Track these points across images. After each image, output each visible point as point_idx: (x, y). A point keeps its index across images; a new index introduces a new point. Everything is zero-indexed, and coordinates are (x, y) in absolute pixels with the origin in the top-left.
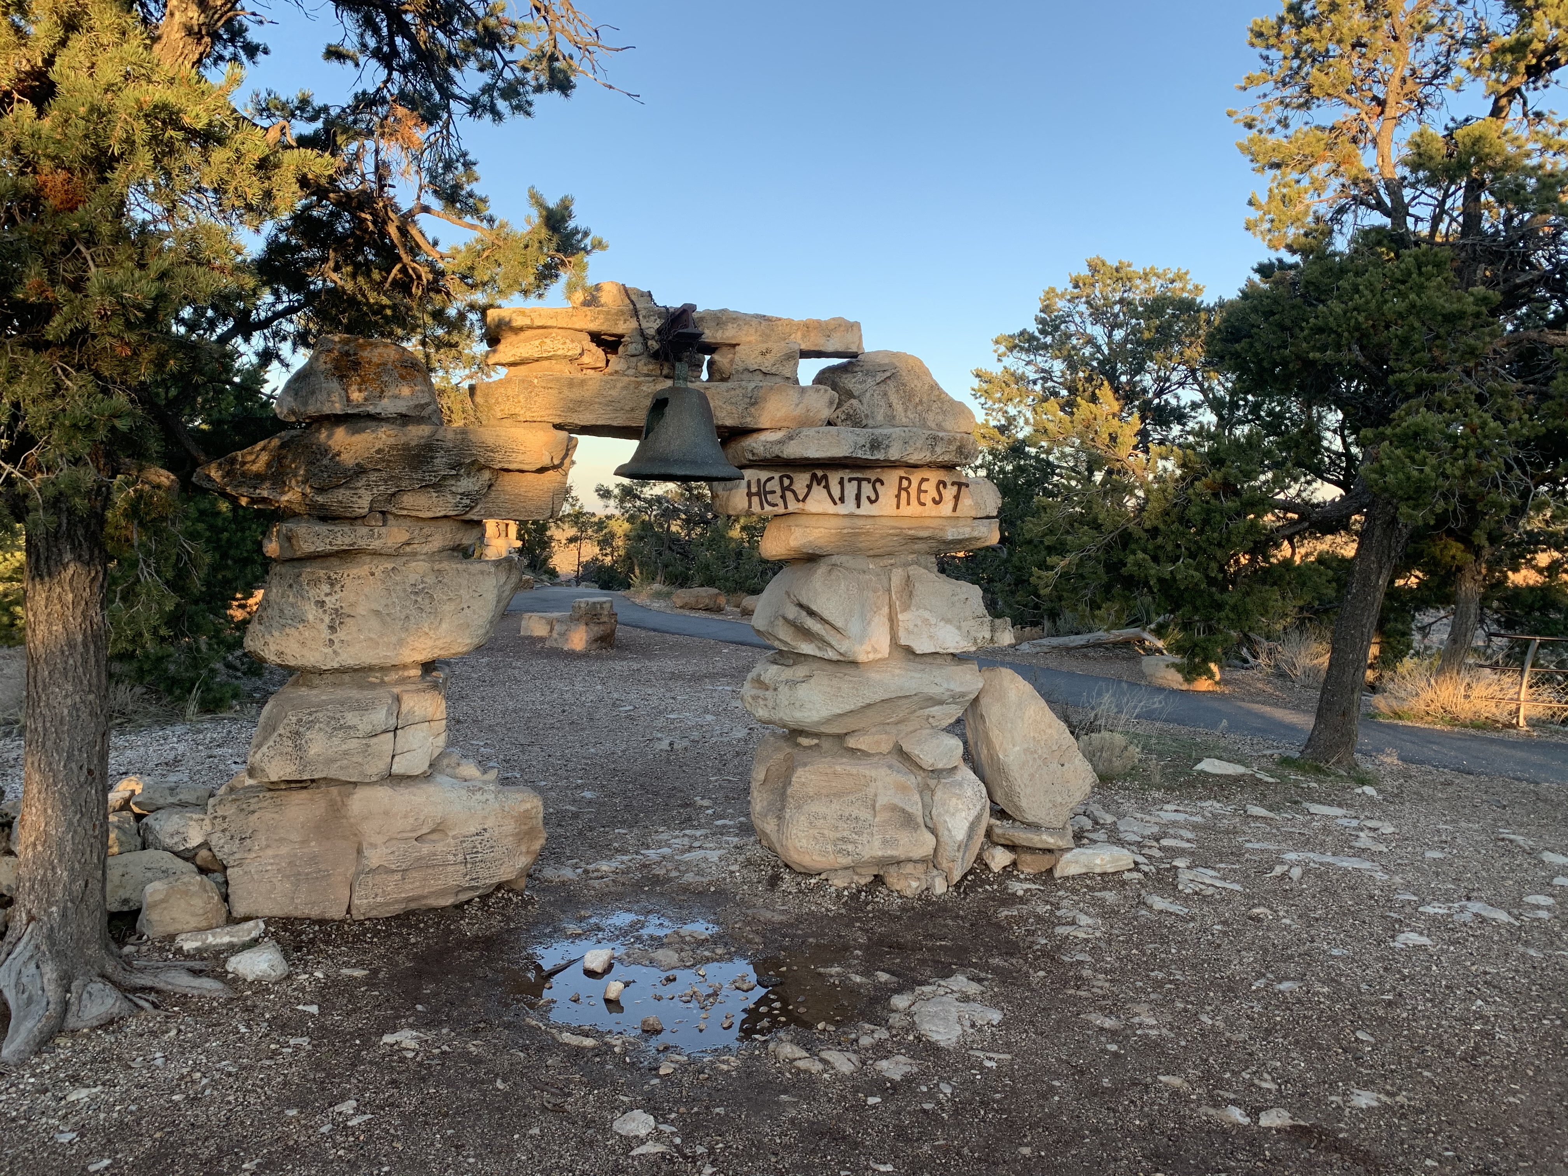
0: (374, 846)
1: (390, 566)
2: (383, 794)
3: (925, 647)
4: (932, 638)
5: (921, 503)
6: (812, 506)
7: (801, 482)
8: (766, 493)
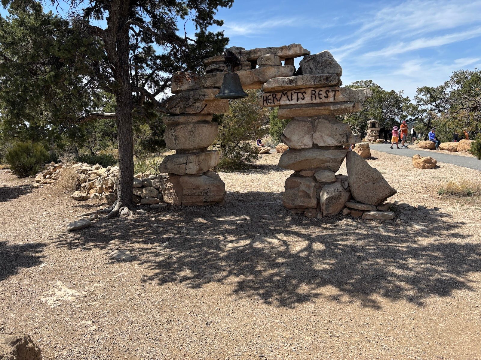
0: (184, 189)
1: (185, 125)
2: (186, 179)
3: (321, 144)
4: (324, 141)
5: (321, 98)
6: (282, 102)
7: (279, 95)
8: (268, 100)
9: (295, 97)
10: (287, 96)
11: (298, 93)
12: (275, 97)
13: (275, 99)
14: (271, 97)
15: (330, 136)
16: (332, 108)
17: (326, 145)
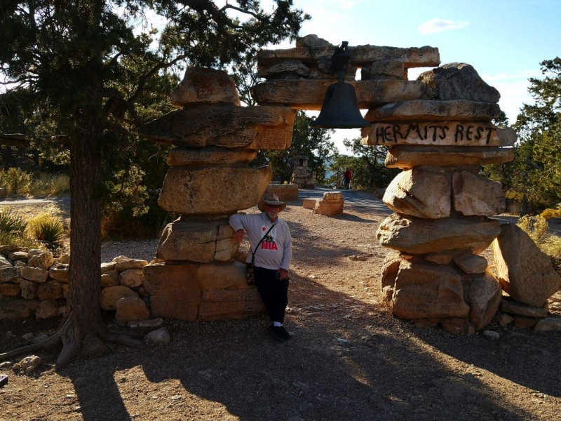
0: (207, 291)
2: (211, 269)
3: (469, 212)
4: (473, 208)
5: (469, 139)
6: (410, 141)
7: (404, 128)
8: (386, 134)
9: (430, 133)
10: (418, 131)
11: (435, 127)
12: (397, 132)
13: (397, 135)
14: (390, 130)
15: (483, 200)
16: (485, 155)
17: (476, 214)
